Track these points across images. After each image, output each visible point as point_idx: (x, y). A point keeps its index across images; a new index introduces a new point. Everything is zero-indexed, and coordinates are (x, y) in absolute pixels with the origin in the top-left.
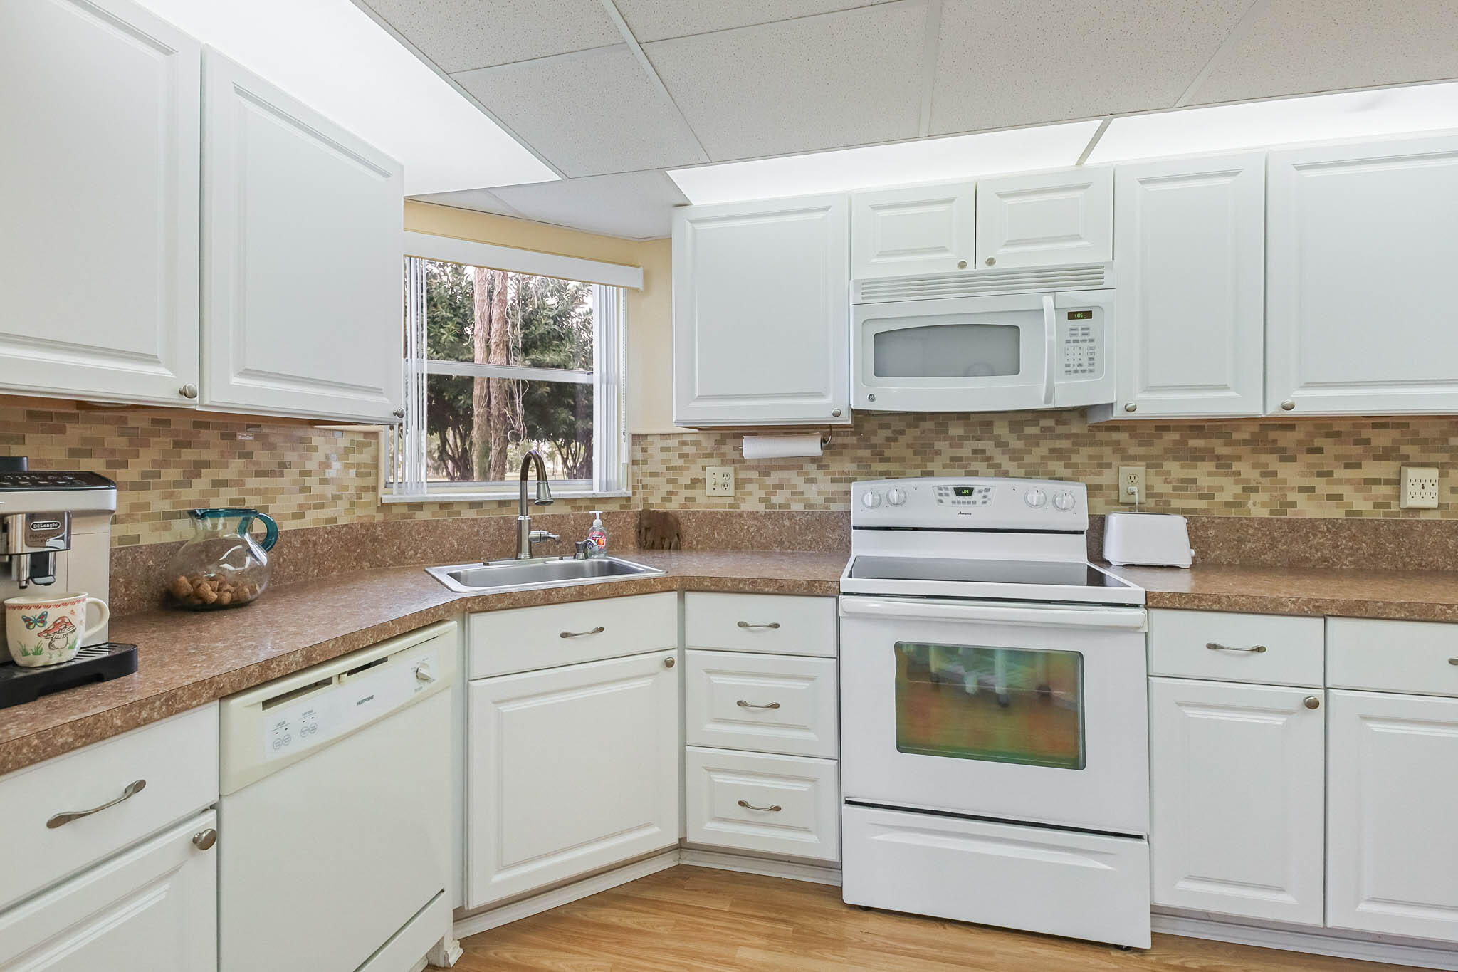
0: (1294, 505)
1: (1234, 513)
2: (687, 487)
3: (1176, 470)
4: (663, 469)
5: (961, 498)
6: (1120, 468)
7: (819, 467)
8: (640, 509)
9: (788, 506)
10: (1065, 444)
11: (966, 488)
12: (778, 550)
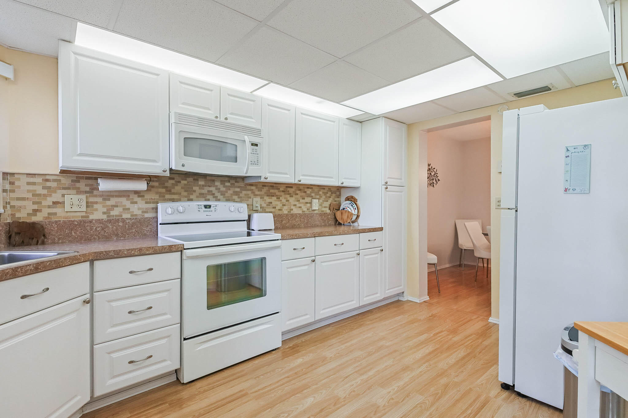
0: (292, 210)
1: (280, 213)
2: (49, 207)
3: (268, 199)
4: (30, 195)
5: (207, 209)
6: (254, 198)
7: (139, 196)
8: (8, 221)
9: (121, 216)
10: (238, 190)
11: (208, 206)
12: (115, 239)
